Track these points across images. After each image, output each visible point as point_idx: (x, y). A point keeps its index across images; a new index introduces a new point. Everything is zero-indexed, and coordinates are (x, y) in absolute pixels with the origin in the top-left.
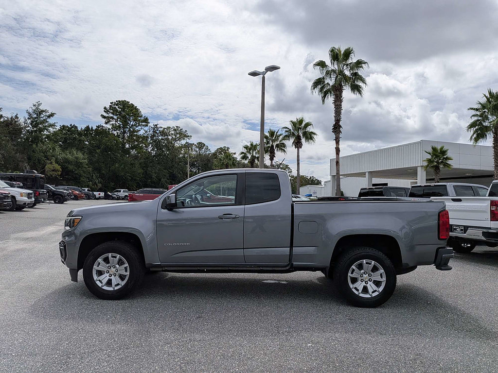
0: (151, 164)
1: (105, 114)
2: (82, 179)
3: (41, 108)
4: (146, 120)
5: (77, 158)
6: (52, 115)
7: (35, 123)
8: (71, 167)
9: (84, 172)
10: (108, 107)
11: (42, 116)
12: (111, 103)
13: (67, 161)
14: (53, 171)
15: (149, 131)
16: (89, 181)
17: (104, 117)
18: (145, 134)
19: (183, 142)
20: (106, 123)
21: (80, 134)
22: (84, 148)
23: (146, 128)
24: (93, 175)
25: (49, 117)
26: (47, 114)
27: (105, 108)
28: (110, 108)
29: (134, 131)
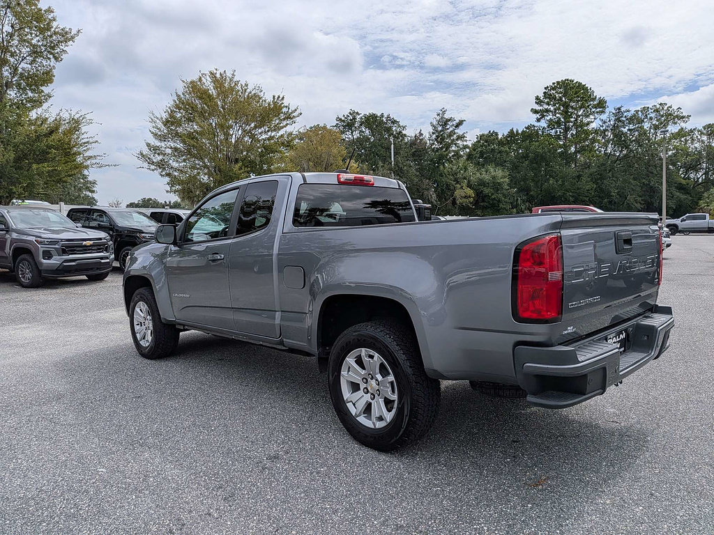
0: (610, 174)
1: (538, 108)
2: (501, 205)
3: (447, 116)
4: (602, 104)
5: (494, 178)
6: (461, 123)
7: (440, 138)
8: (486, 191)
9: (505, 196)
10: (541, 96)
11: (448, 127)
12: (545, 88)
13: (482, 183)
14: (465, 197)
15: (610, 121)
16: (512, 208)
17: (536, 112)
18: (602, 126)
19: (673, 129)
20: (538, 120)
21: (501, 143)
22: (505, 162)
23: (604, 117)
24: (517, 199)
25: (457, 126)
26: (454, 123)
27: (537, 98)
28: (544, 96)
29: (582, 125)
